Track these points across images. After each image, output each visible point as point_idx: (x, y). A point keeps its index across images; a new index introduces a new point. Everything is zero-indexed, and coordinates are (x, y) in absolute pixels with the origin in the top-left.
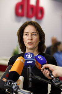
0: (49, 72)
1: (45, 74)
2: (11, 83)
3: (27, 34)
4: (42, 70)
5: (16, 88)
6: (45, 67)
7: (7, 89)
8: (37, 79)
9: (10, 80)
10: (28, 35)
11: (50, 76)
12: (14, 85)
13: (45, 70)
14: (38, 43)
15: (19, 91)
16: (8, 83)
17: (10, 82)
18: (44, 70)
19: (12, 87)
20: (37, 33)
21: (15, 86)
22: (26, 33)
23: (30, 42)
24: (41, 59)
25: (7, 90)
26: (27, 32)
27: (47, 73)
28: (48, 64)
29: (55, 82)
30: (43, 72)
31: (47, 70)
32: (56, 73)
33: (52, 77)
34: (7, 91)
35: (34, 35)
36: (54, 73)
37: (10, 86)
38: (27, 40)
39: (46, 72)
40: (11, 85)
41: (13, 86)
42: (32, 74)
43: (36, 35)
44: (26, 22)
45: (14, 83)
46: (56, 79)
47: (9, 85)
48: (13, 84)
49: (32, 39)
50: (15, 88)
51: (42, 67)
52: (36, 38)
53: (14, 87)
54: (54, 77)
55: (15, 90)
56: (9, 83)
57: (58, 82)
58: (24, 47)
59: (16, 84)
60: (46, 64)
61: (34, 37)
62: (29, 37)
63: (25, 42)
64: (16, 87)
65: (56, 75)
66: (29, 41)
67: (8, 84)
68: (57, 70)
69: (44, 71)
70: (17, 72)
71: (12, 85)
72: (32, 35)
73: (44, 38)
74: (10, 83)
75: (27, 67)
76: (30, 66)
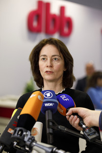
1: (72, 123)
2: (22, 133)
3: (44, 59)
4: (67, 117)
5: (30, 140)
6: (72, 111)
7: (16, 141)
8: (61, 130)
9: (21, 128)
10: (47, 59)
11: (80, 125)
12: (27, 135)
13: (72, 116)
15: (34, 145)
16: (17, 132)
17: (20, 130)
18: (70, 116)
20: (60, 57)
21: (29, 136)
24: (66, 100)
25: (15, 143)
26: (45, 56)
27: (75, 121)
28: (77, 107)
29: (89, 135)
30: (70, 120)
31: (76, 116)
32: (89, 121)
33: (84, 126)
35: (55, 59)
36: (87, 121)
37: (21, 137)
38: (45, 68)
39: (73, 120)
41: (25, 138)
42: (53, 123)
43: (58, 60)
44: (43, 41)
45: (27, 133)
46: (90, 130)
47: (19, 136)
48: (25, 133)
49: (51, 66)
50: (28, 141)
51: (67, 111)
52: (58, 64)
53: (26, 139)
54: (87, 127)
55: (28, 143)
56: (18, 132)
59: (29, 134)
61: (56, 62)
62: (48, 63)
63: (42, 71)
64: (29, 139)
65: (90, 123)
67: (18, 134)
68: (90, 117)
69: (71, 118)
71: (24, 135)
72: (51, 60)
74: (20, 133)
75: (45, 112)
76: (49, 111)
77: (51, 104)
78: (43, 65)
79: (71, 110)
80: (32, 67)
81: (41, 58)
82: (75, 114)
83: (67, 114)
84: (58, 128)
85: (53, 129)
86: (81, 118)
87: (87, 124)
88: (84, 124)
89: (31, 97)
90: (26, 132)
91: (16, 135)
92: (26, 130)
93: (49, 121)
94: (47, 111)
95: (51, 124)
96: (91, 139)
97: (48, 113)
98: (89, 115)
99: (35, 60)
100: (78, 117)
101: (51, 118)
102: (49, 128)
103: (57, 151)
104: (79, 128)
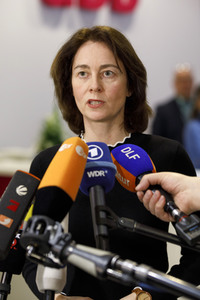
0: (162, 197)
2: (44, 226)
3: (83, 73)
4: (139, 194)
5: (62, 242)
6: (149, 182)
7: (32, 245)
8: (125, 228)
9: (41, 217)
10: (89, 74)
11: (167, 210)
12: (55, 231)
13: (149, 192)
14: (121, 102)
15: (71, 253)
16: (33, 225)
17: (39, 221)
18: (145, 192)
19: (48, 238)
20: (118, 68)
21: (59, 234)
22: (79, 70)
23: (96, 98)
24: (134, 157)
25: (30, 249)
26: (85, 66)
27: (155, 203)
28: (158, 171)
29: (187, 231)
30: (144, 200)
31: (157, 192)
32: (185, 201)
33: (176, 212)
34: (30, 252)
35: (108, 73)
36: (181, 201)
37: (42, 237)
40: (45, 232)
41: (52, 237)
42: (108, 214)
43: (115, 75)
45: (56, 227)
46: (189, 220)
47: (37, 233)
48: (49, 228)
49: (100, 90)
50: (58, 243)
51: (137, 182)
52: (114, 84)
53: (53, 240)
54: (182, 214)
55: (58, 248)
56: (36, 226)
57: (194, 231)
58: (75, 116)
60: (151, 172)
61: (110, 80)
62: (92, 82)
63: (79, 100)
64: (60, 239)
65: (189, 205)
66: (93, 96)
67: (35, 230)
68: (188, 191)
69: (146, 196)
70: (64, 188)
71: (49, 232)
72: (99, 76)
73: (144, 84)
74: (39, 227)
75: (89, 190)
76: (98, 187)
77: (101, 173)
78: (82, 87)
79: (146, 178)
80: (57, 90)
81: (76, 71)
82: (155, 186)
83: (138, 187)
84: (118, 223)
85: (108, 227)
86: (169, 196)
87: (182, 207)
88: (176, 208)
89: (61, 149)
90: (53, 225)
91: (31, 231)
92: (52, 221)
93: (97, 209)
94: (92, 188)
95: (102, 215)
96: (193, 240)
97: (95, 191)
98: (185, 188)
99: (63, 75)
100: (162, 194)
101: (101, 202)
102: (98, 224)
103: (119, 262)
104: (164, 217)
